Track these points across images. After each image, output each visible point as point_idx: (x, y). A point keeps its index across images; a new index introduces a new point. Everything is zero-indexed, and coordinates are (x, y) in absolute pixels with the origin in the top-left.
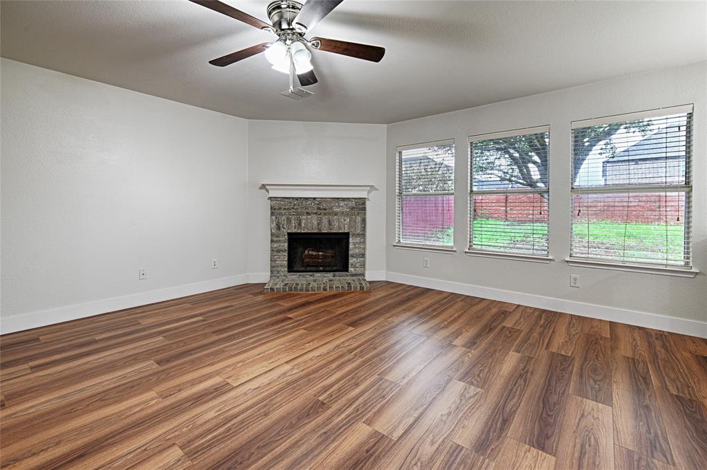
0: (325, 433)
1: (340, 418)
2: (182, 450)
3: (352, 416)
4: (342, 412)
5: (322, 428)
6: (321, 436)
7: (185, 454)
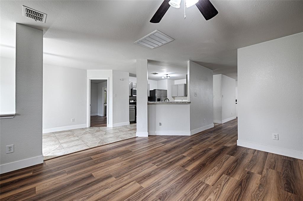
0: (158, 185)
1: (152, 190)
2: (207, 184)
3: (148, 191)
4: (151, 193)
5: (160, 187)
6: (160, 184)
7: (204, 183)
